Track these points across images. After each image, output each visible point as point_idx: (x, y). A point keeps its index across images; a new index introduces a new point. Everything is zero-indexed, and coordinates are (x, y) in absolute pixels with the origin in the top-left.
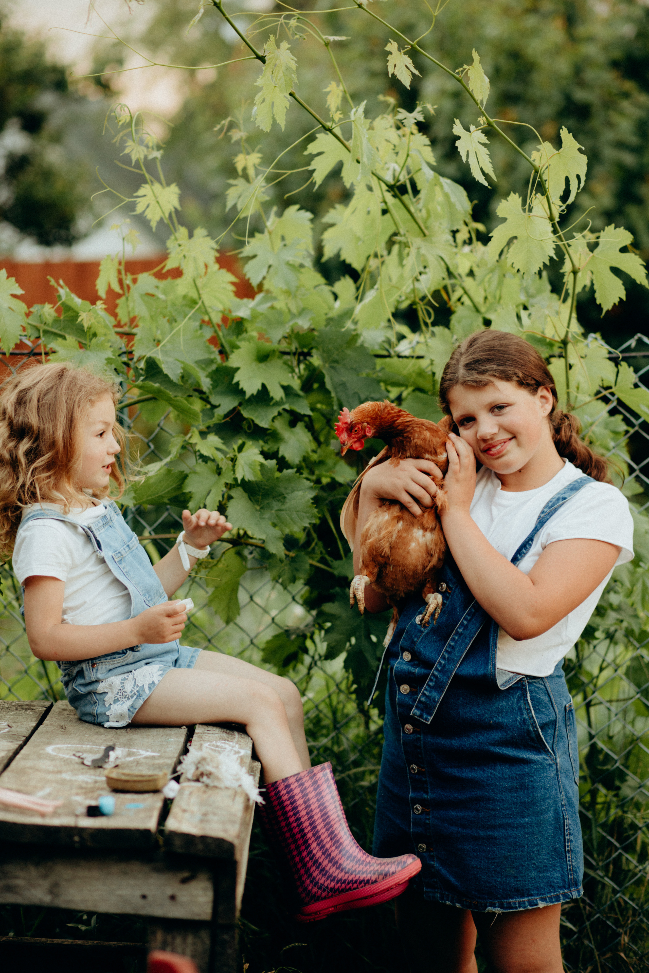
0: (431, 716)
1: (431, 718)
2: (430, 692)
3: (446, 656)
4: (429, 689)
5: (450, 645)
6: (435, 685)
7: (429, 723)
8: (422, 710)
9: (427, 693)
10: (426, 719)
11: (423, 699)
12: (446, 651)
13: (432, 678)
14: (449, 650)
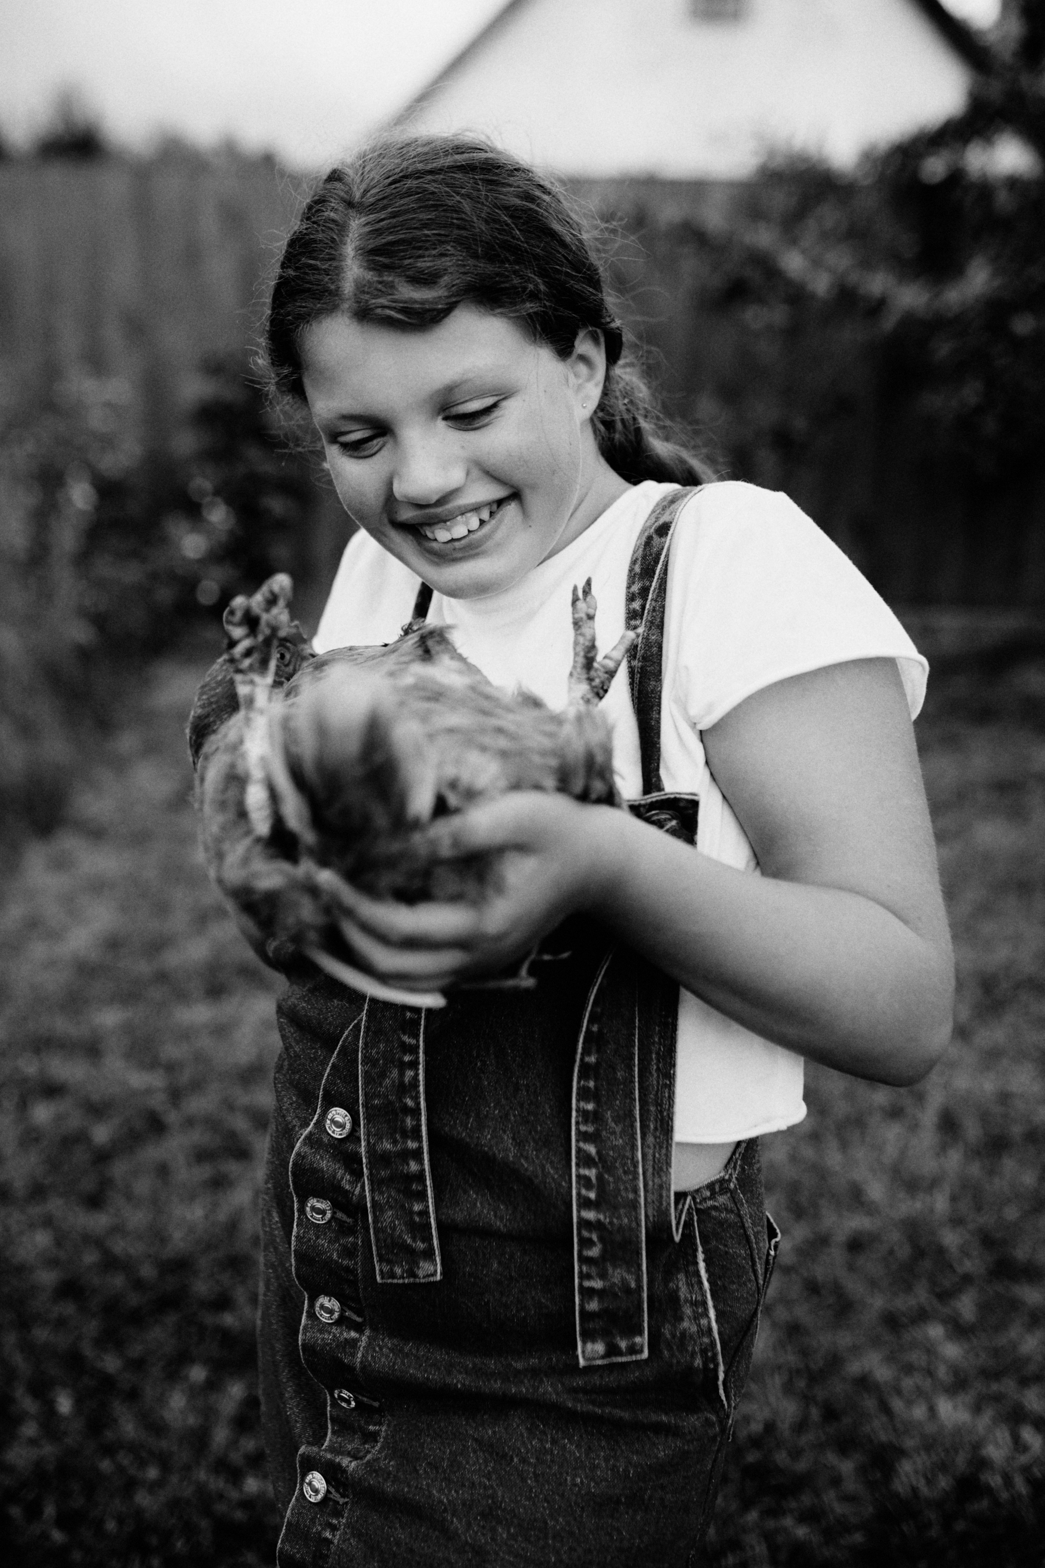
0: (641, 1334)
1: (643, 1340)
2: (603, 1276)
3: (592, 1149)
4: (594, 1271)
5: (585, 1116)
6: (604, 1251)
7: (645, 1354)
8: (606, 1335)
9: (597, 1284)
10: (633, 1350)
11: (593, 1306)
12: (584, 1137)
13: (585, 1234)
14: (589, 1128)
